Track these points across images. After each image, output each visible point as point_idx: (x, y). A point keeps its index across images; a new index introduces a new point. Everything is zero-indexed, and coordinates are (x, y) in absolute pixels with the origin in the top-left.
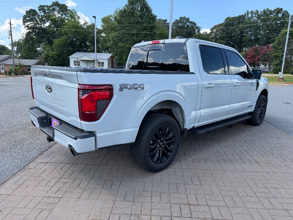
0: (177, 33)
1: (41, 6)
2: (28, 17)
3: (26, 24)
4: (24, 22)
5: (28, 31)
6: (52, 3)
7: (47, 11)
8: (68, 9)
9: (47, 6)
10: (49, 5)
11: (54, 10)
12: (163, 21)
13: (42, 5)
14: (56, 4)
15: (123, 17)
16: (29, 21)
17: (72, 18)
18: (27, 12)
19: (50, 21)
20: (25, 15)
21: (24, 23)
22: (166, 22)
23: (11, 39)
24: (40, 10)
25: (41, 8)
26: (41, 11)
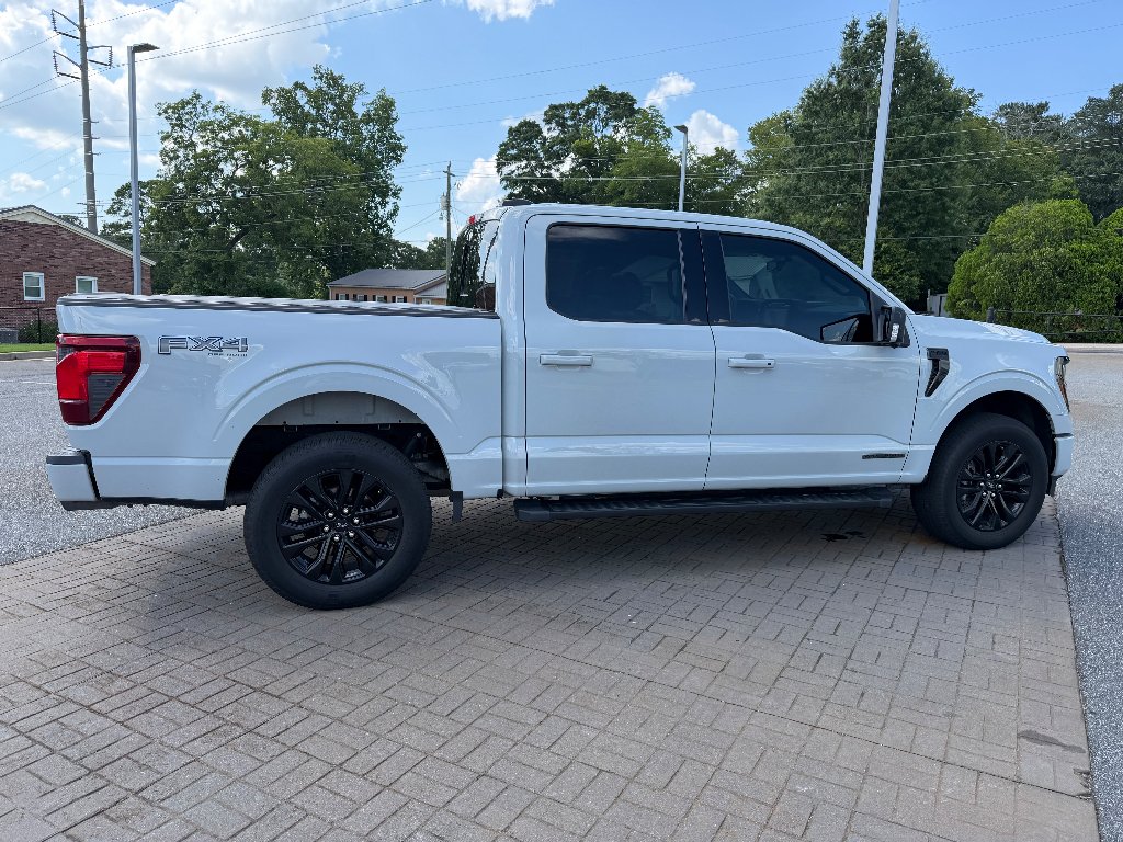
0: (1093, 158)
1: (553, 107)
2: (513, 148)
3: (506, 170)
4: (498, 165)
5: (509, 191)
6: (586, 95)
7: (570, 123)
8: (636, 107)
9: (571, 106)
10: (577, 101)
11: (591, 114)
12: (1030, 109)
13: (557, 103)
14: (601, 95)
15: (817, 113)
16: (516, 158)
17: (645, 138)
18: (511, 131)
19: (572, 154)
20: (506, 140)
21: (500, 166)
22: (1044, 115)
23: (445, 220)
24: (548, 121)
25: (554, 114)
26: (553, 125)
